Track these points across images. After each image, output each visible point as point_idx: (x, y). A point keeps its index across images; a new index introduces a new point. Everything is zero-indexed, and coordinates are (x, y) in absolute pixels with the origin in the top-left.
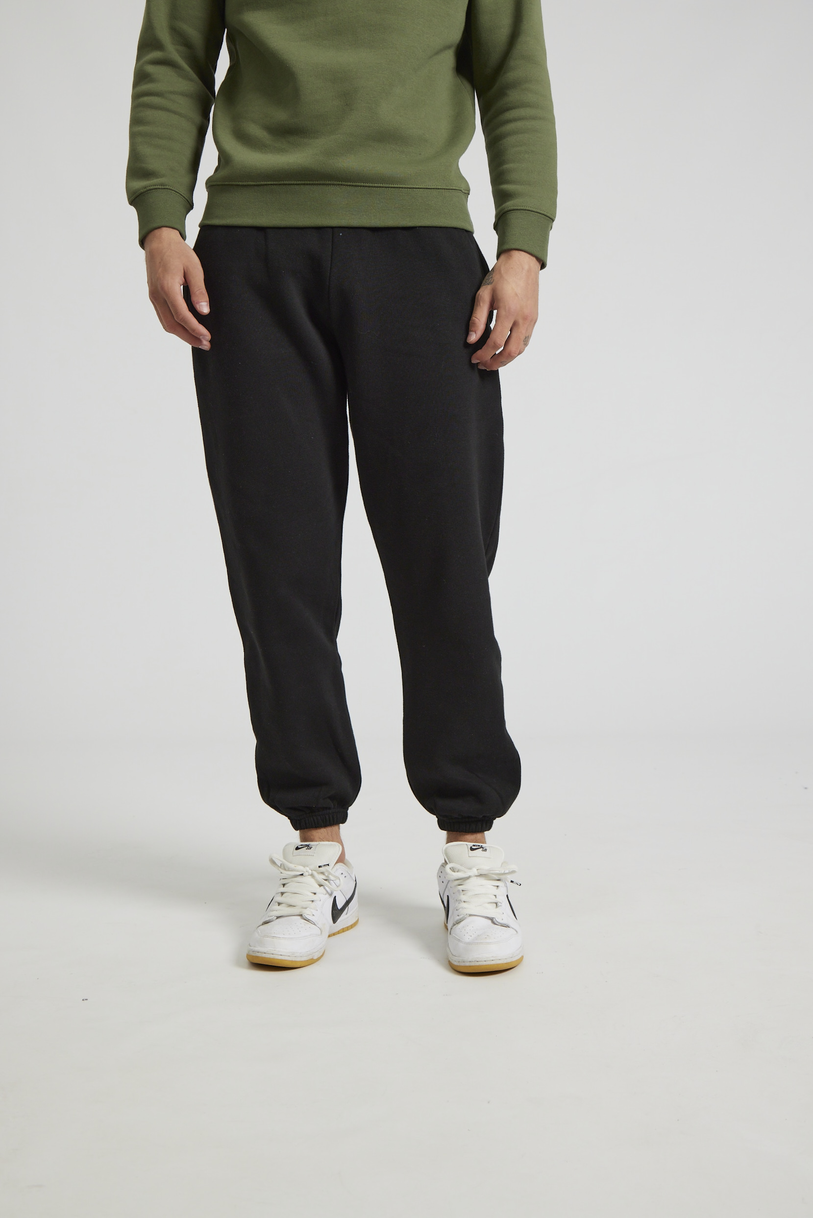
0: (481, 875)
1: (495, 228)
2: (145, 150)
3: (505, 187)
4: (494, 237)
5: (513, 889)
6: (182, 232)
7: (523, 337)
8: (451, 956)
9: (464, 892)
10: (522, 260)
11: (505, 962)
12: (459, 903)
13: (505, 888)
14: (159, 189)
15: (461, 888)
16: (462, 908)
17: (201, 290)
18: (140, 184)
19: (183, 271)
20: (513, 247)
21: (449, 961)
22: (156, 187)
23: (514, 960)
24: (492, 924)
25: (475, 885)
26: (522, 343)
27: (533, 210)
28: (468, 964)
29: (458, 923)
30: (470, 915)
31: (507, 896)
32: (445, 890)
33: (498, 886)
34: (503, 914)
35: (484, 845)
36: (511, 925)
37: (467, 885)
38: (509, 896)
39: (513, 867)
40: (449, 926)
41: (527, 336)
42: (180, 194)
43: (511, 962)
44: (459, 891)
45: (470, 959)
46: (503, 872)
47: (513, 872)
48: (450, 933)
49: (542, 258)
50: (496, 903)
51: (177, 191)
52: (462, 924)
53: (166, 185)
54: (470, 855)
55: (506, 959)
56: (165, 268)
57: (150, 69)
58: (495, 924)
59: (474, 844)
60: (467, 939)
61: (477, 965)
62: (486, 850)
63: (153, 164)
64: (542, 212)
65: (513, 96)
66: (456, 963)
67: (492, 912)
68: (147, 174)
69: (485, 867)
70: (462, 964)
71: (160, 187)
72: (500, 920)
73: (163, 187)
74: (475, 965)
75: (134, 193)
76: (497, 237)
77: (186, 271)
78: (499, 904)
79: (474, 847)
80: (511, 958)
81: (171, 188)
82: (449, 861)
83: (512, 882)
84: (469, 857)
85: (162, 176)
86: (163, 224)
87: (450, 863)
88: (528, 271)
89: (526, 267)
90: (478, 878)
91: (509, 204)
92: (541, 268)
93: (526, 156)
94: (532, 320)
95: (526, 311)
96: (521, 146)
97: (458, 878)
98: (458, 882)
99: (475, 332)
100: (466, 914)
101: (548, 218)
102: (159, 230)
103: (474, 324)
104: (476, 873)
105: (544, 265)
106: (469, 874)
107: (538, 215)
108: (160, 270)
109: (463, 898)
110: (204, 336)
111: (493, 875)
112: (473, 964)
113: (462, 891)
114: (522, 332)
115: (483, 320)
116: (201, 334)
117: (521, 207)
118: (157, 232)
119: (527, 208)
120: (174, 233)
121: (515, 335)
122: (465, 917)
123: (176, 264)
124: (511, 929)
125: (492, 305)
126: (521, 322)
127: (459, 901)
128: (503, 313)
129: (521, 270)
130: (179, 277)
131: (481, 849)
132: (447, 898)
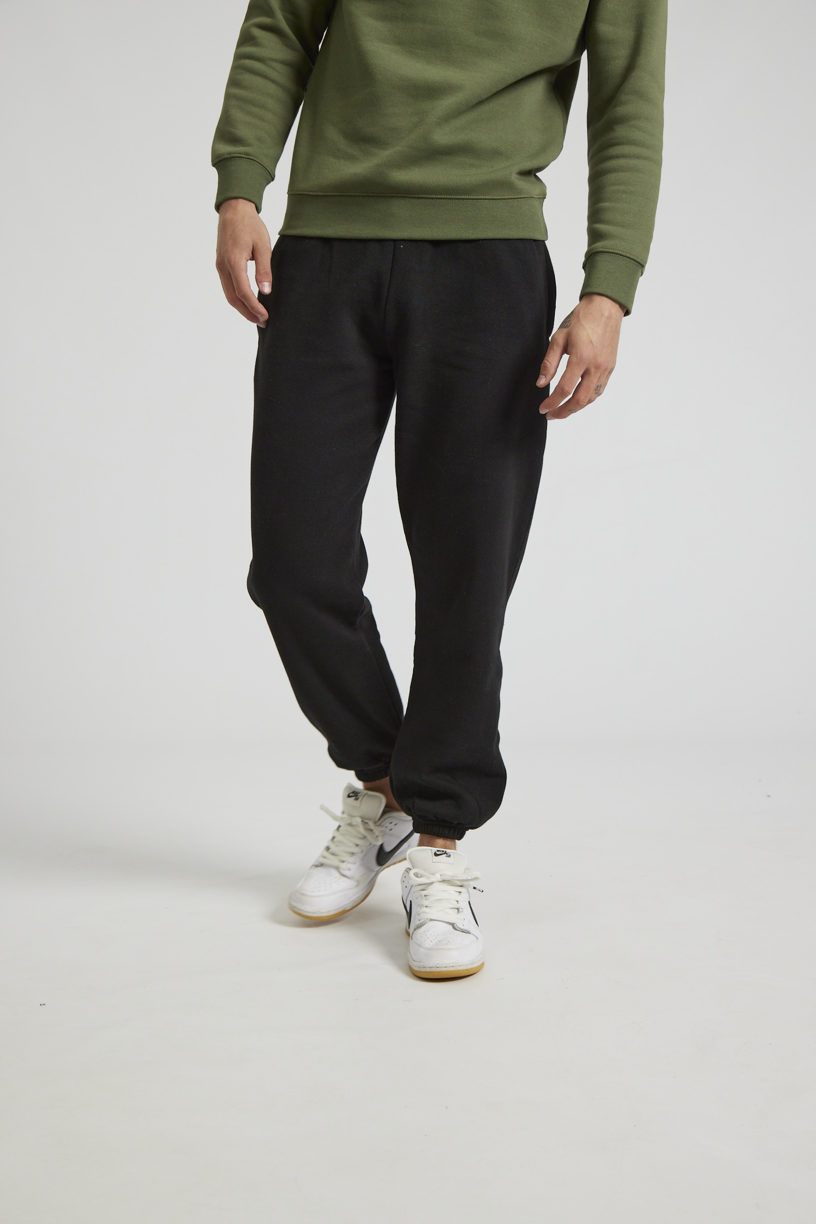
0: (444, 881)
1: (584, 267)
2: (238, 115)
3: (601, 227)
5: (475, 896)
6: (258, 205)
7: (593, 386)
8: (411, 960)
9: (427, 897)
10: (603, 306)
11: (465, 968)
12: (421, 908)
13: (467, 895)
14: (244, 158)
15: (424, 893)
16: (423, 912)
17: (266, 270)
18: (226, 149)
19: (251, 248)
20: (598, 291)
21: (409, 965)
22: (241, 155)
23: (472, 968)
24: (452, 930)
25: (439, 891)
26: (592, 391)
27: (624, 254)
28: (426, 970)
29: (418, 928)
30: (431, 920)
31: (469, 902)
32: (408, 894)
33: (461, 892)
34: (465, 920)
35: (449, 852)
36: (471, 931)
37: (430, 891)
38: (471, 902)
39: (478, 874)
40: (410, 929)
41: (600, 386)
42: (263, 166)
44: (421, 895)
45: (429, 965)
46: (466, 878)
47: (477, 879)
48: (411, 937)
49: (627, 306)
50: (458, 909)
51: (260, 162)
52: (423, 928)
53: (251, 156)
54: (434, 861)
55: (466, 965)
56: (235, 242)
57: (257, 32)
58: (456, 930)
59: (439, 849)
60: (427, 944)
61: (437, 971)
62: (451, 857)
63: (242, 131)
64: (632, 257)
65: (621, 132)
66: (416, 969)
67: (453, 917)
68: (234, 140)
69: (449, 873)
70: (421, 969)
71: (245, 156)
72: (459, 925)
73: (247, 157)
74: (435, 971)
75: (219, 156)
77: (255, 248)
78: (461, 910)
79: (438, 853)
80: (469, 966)
81: (255, 159)
82: (413, 865)
83: (475, 888)
84: (433, 863)
85: (249, 145)
86: (241, 195)
87: (415, 868)
88: (608, 318)
89: (607, 314)
90: (441, 883)
91: (600, 245)
92: (625, 316)
93: (624, 196)
94: (606, 369)
95: (601, 360)
96: (620, 184)
97: (421, 883)
98: (421, 887)
99: (545, 376)
100: (426, 918)
101: (638, 264)
102: (236, 200)
103: (545, 367)
104: (440, 880)
105: (627, 313)
106: (433, 879)
107: (628, 259)
108: (230, 243)
109: (425, 903)
110: (262, 315)
111: (456, 881)
112: (433, 970)
113: (425, 896)
114: (593, 380)
115: (554, 364)
116: (259, 313)
117: (613, 250)
118: (233, 202)
119: (617, 252)
120: (250, 207)
121: (585, 383)
122: (426, 922)
123: (246, 240)
124: (472, 935)
125: (566, 350)
126: (593, 370)
127: (421, 906)
128: (574, 359)
129: (602, 315)
130: (247, 253)
131: (445, 855)
132: (409, 903)
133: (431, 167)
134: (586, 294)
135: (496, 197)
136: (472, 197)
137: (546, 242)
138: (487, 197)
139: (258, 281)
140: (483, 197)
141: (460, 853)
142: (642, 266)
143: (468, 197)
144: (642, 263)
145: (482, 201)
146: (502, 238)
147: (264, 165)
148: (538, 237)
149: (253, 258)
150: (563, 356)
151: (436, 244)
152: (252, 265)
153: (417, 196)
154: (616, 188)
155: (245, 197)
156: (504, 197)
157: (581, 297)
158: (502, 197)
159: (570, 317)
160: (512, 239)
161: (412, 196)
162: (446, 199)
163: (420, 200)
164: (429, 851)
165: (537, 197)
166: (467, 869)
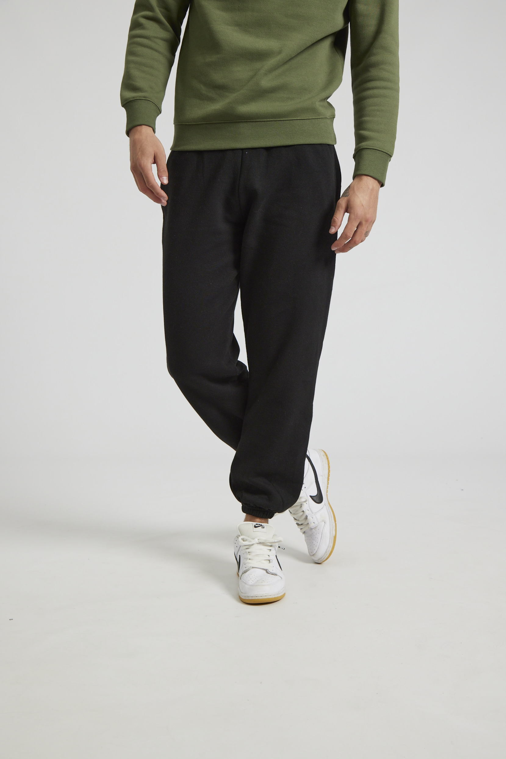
0: (260, 543)
1: (354, 157)
2: (135, 73)
3: (363, 132)
4: (353, 163)
6: (154, 129)
7: (364, 232)
8: (240, 593)
9: (251, 554)
10: (369, 182)
11: (274, 597)
12: (246, 560)
13: (275, 551)
14: (143, 99)
15: (248, 550)
16: (248, 563)
17: (164, 170)
18: (130, 95)
19: (153, 156)
20: (364, 173)
21: (239, 596)
22: (141, 98)
23: (279, 596)
24: (266, 573)
25: (257, 549)
26: (363, 235)
27: (379, 149)
28: (250, 598)
29: (245, 573)
30: (253, 568)
31: (276, 555)
32: (238, 552)
33: (270, 550)
34: (273, 567)
35: (263, 524)
36: (278, 574)
37: (251, 549)
39: (280, 538)
40: (240, 574)
41: (367, 231)
43: (277, 597)
44: (246, 552)
45: (252, 595)
46: (274, 541)
47: (280, 541)
48: (241, 578)
49: (382, 181)
50: (269, 560)
51: (153, 102)
52: (248, 573)
53: (147, 98)
54: (254, 531)
55: (274, 595)
56: (143, 153)
57: (143, 21)
58: (268, 573)
59: (257, 523)
60: (251, 582)
61: (256, 599)
62: (264, 527)
63: (140, 83)
64: (384, 151)
66: (243, 598)
67: (266, 565)
68: (135, 89)
69: (263, 538)
70: (247, 598)
71: (143, 98)
72: (271, 571)
73: (145, 99)
74: (255, 599)
75: (126, 100)
76: (354, 163)
77: (156, 156)
78: (271, 561)
79: (257, 526)
80: (278, 594)
81: (150, 100)
82: (241, 534)
83: (279, 547)
84: (253, 532)
85: (145, 91)
86: (142, 123)
87: (242, 535)
88: (372, 190)
89: (371, 187)
90: (258, 544)
91: (364, 144)
92: (381, 187)
93: (378, 113)
94: (371, 222)
95: (368, 216)
96: (375, 106)
97: (246, 545)
98: (246, 547)
99: (335, 227)
100: (250, 567)
101: (388, 155)
102: (141, 127)
103: (335, 221)
104: (258, 542)
105: (382, 185)
106: (253, 542)
107: (382, 153)
108: (139, 154)
109: (249, 557)
110: (164, 198)
111: (268, 543)
112: (254, 598)
113: (249, 552)
114: (364, 228)
115: (340, 219)
116: (162, 196)
117: (373, 147)
118: (139, 128)
119: (375, 148)
120: (150, 130)
121: (359, 230)
122: (250, 569)
123: (150, 152)
124: (278, 576)
125: (347, 211)
126: (364, 222)
127: (247, 559)
128: (353, 216)
129: (368, 188)
130: (151, 159)
131: (261, 527)
132: (239, 557)
133: (262, 102)
134: (357, 175)
135: (304, 118)
136: (289, 119)
137: (334, 145)
138: (298, 118)
139: (159, 177)
140: (295, 119)
141: (270, 525)
142: (391, 156)
143: (286, 119)
144: (390, 154)
145: (295, 121)
146: (309, 143)
147: (155, 104)
148: (330, 142)
149: (155, 162)
150: (345, 214)
151: (268, 149)
152: (154, 166)
153: (254, 120)
154: (373, 108)
155: (146, 124)
156: (309, 118)
157: (354, 178)
158: (308, 118)
159: (348, 190)
160: (315, 144)
161: (251, 120)
162: (273, 121)
163: (257, 123)
164: (251, 524)
165: (329, 117)
166: (274, 535)
